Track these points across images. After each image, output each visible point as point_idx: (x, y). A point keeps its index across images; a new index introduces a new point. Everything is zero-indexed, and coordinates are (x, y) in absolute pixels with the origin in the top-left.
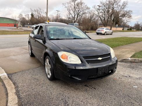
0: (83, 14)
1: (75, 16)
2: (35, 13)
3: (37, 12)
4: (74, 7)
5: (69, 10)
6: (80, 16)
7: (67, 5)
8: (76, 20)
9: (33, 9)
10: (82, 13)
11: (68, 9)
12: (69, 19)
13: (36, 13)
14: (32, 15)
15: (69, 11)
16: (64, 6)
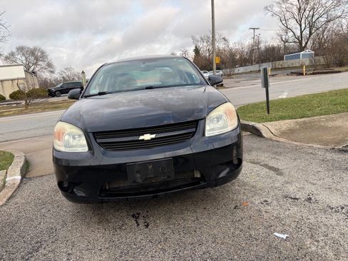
0: (329, 21)
1: (301, 32)
2: (201, 46)
3: (207, 42)
4: (299, 9)
5: (284, 20)
6: (318, 29)
7: (276, 9)
8: (306, 43)
9: (198, 37)
10: (323, 20)
11: (282, 19)
12: (287, 44)
13: (205, 44)
14: (197, 51)
15: (284, 22)
16: (270, 13)
